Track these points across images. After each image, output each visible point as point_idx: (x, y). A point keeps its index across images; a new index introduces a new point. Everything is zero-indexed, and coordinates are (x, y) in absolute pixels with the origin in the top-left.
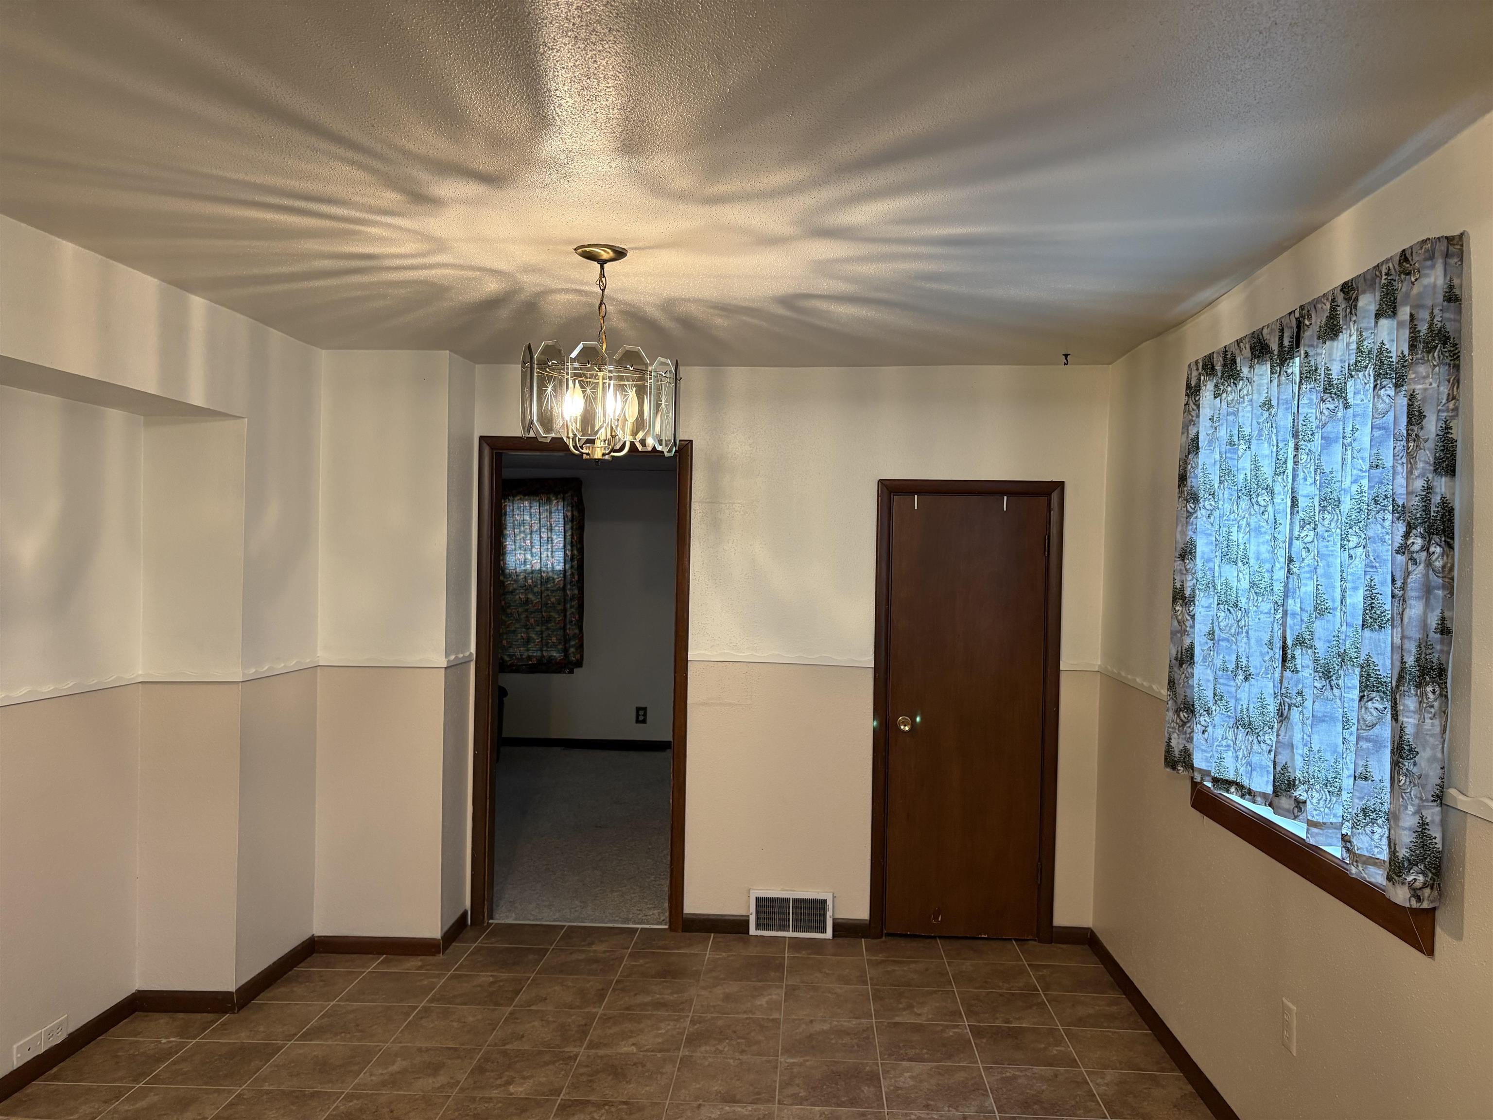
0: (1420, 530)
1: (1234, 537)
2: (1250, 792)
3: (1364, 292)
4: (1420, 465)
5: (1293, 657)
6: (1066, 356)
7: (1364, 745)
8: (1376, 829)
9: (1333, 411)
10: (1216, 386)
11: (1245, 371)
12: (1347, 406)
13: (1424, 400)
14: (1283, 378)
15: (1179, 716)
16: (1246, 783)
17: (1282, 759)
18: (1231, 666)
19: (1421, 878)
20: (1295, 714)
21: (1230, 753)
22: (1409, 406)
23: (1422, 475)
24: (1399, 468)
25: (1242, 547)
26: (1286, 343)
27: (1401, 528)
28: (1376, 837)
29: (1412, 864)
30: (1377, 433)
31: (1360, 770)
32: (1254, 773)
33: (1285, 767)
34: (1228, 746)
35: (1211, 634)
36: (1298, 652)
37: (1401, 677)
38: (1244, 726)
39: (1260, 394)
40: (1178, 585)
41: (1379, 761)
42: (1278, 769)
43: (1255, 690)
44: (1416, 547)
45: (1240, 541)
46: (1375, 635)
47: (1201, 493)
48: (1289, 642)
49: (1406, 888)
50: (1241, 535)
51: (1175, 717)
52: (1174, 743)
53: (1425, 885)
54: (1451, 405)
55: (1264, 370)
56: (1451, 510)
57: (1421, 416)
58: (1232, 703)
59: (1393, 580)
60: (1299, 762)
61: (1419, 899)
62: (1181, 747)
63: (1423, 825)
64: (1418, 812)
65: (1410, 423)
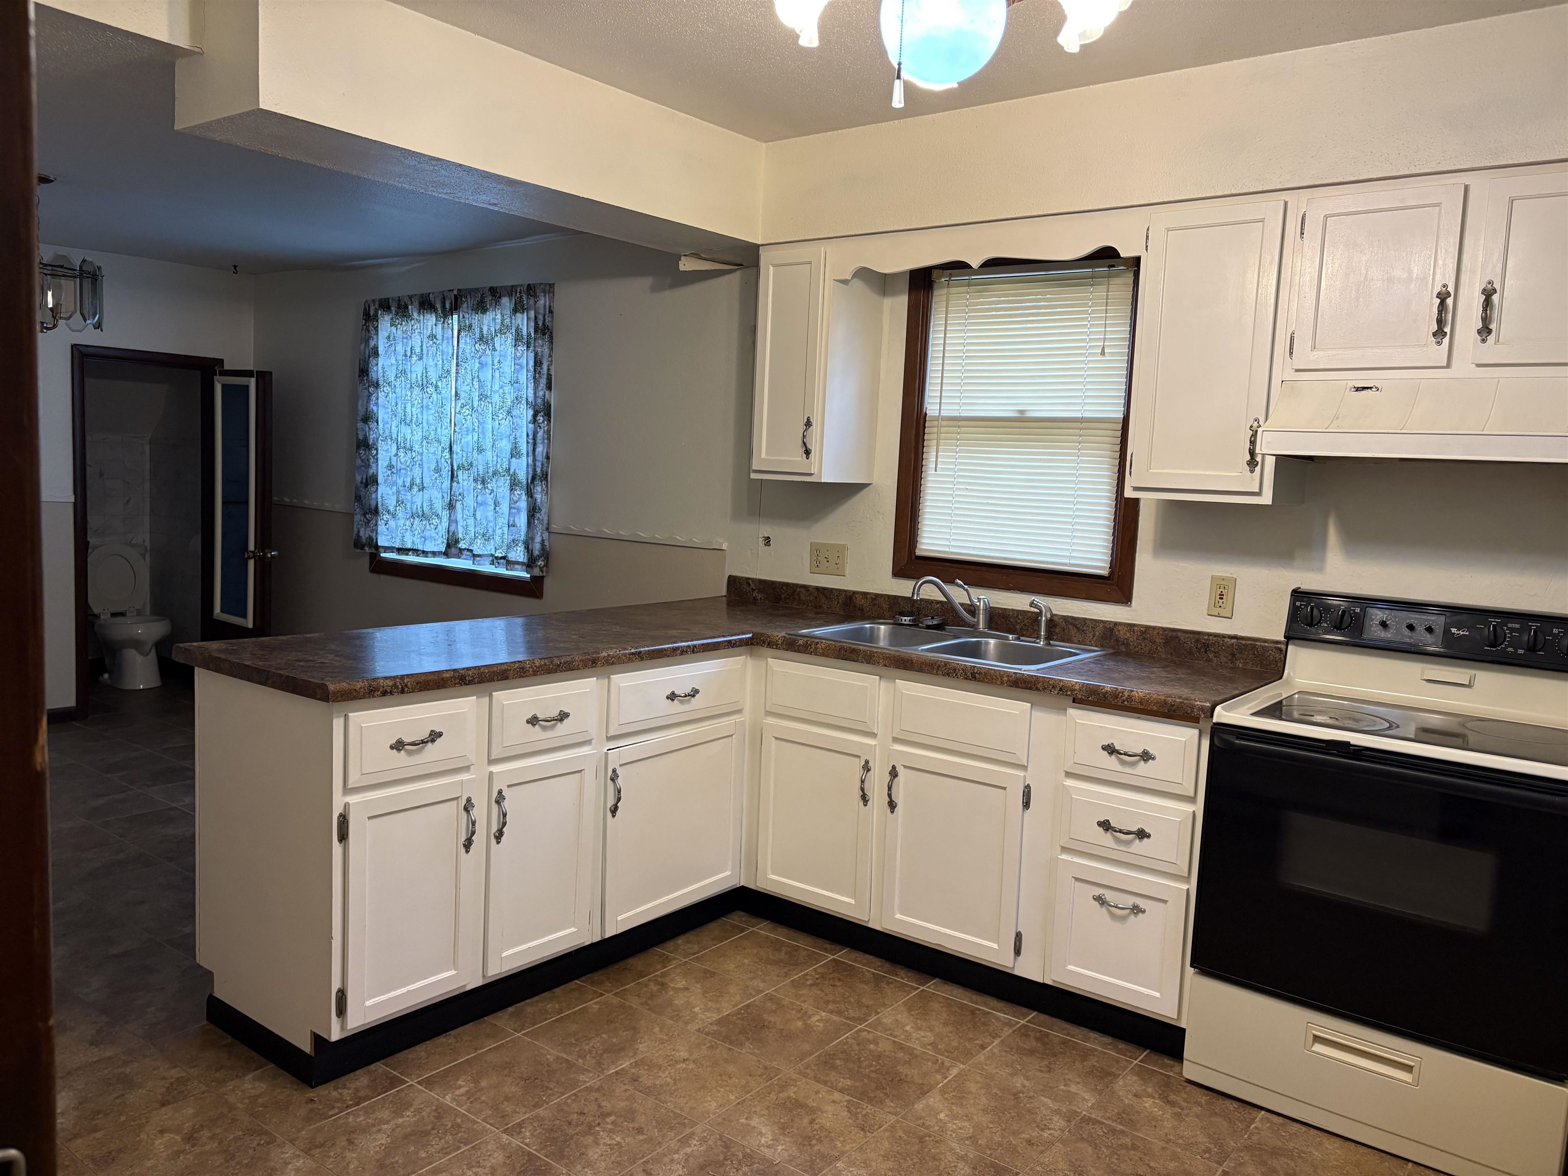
0: (542, 413)
1: (408, 410)
2: (424, 552)
3: (504, 296)
4: (542, 385)
5: (457, 476)
6: (235, 267)
7: (513, 511)
8: (518, 548)
9: (485, 350)
10: (392, 319)
11: (415, 315)
12: (494, 350)
13: (542, 356)
14: (446, 325)
15: (365, 517)
16: (420, 547)
17: (452, 528)
18: (408, 484)
19: (543, 563)
20: (459, 506)
21: (408, 534)
22: (535, 358)
23: (542, 390)
24: (529, 385)
25: (415, 416)
26: (448, 306)
27: (531, 412)
28: (518, 552)
29: (540, 557)
30: (517, 367)
31: (511, 523)
32: (427, 541)
33: (454, 533)
34: (407, 529)
35: (390, 467)
36: (460, 473)
37: (533, 478)
38: (418, 517)
39: (427, 330)
40: (361, 437)
41: (519, 518)
42: (451, 534)
43: (426, 496)
44: (541, 421)
45: (414, 413)
46: (517, 460)
47: (381, 382)
48: (455, 468)
49: (538, 568)
50: (414, 409)
51: (362, 518)
52: (362, 534)
53: (544, 566)
54: (550, 359)
55: (431, 319)
56: (550, 406)
57: (541, 363)
58: (409, 505)
59: (528, 435)
60: (460, 530)
61: (542, 572)
62: (367, 536)
63: (543, 540)
64: (541, 535)
65: (535, 366)
